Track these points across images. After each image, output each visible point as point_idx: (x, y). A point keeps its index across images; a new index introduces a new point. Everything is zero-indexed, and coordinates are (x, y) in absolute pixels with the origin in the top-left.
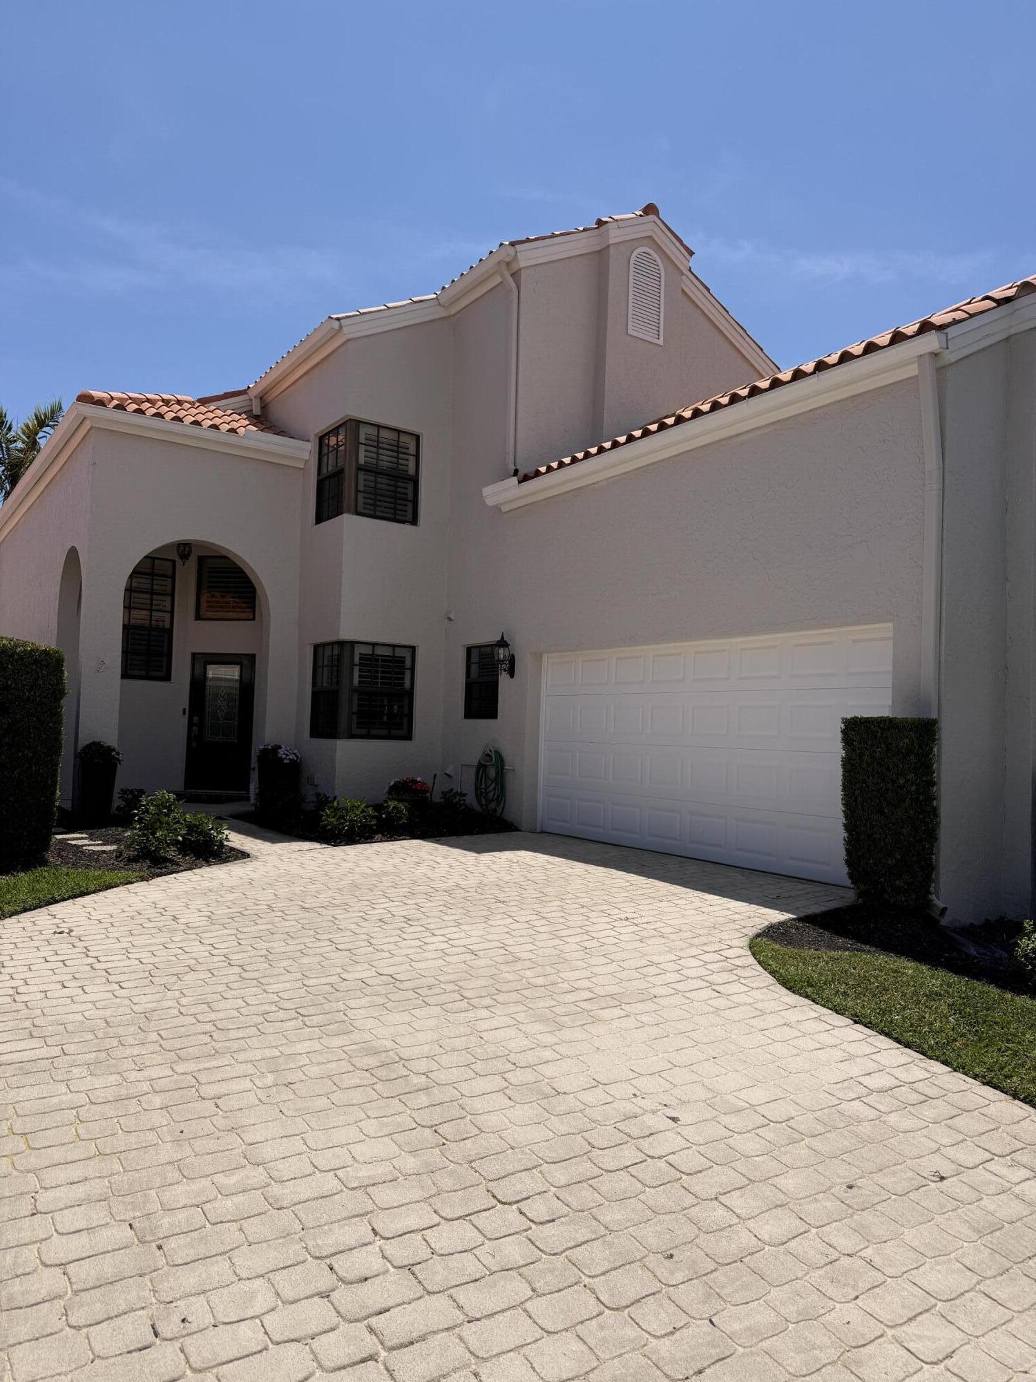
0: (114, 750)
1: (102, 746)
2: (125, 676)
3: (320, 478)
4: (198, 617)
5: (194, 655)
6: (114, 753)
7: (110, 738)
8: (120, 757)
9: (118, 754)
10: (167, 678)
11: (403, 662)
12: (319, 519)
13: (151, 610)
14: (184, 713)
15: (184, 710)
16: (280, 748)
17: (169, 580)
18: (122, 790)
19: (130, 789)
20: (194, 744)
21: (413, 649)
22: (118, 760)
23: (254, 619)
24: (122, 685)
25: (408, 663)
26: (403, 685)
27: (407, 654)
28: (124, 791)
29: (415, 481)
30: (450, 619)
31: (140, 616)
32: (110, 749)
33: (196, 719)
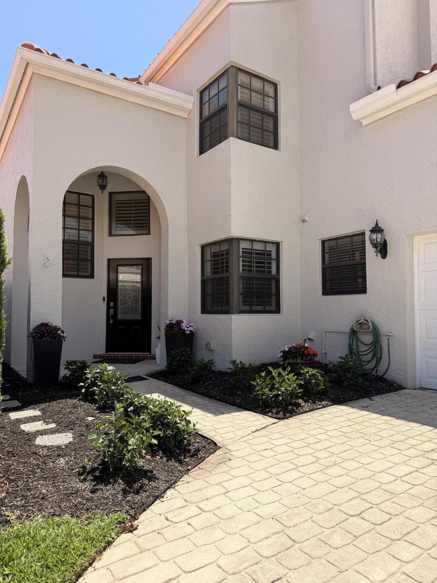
0: (59, 329)
1: (50, 326)
2: (64, 275)
3: (202, 120)
4: (110, 234)
5: (109, 260)
6: (59, 332)
7: (56, 321)
8: (65, 335)
9: (63, 332)
10: (92, 276)
11: (270, 255)
12: (202, 151)
13: (79, 229)
14: (104, 300)
15: (104, 298)
16: (183, 322)
17: (91, 209)
18: (67, 362)
19: (74, 360)
20: (111, 321)
21: (277, 245)
22: (63, 337)
23: (149, 234)
24: (63, 282)
25: (274, 255)
26: (270, 272)
27: (272, 248)
28: (69, 364)
29: (275, 117)
30: (304, 221)
31: (73, 234)
32: (56, 329)
33: (112, 304)
